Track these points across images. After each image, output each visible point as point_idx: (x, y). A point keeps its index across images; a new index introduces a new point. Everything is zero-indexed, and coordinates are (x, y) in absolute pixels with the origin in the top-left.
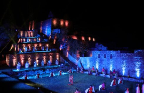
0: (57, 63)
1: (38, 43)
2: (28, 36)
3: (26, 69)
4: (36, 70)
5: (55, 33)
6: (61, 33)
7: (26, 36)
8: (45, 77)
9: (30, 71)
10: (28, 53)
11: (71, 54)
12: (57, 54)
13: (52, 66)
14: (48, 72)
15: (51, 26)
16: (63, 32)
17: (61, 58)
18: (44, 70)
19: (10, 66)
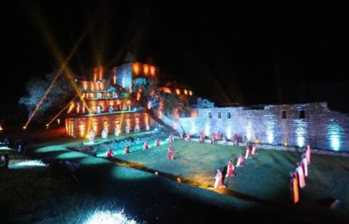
0: (148, 128)
1: (115, 99)
2: (95, 89)
3: (105, 141)
4: (120, 141)
5: (139, 84)
6: (148, 84)
7: (92, 89)
8: (137, 151)
9: (112, 142)
10: (103, 116)
11: (166, 114)
12: (146, 114)
13: (143, 134)
14: (138, 142)
15: (130, 73)
16: (151, 83)
17: (152, 120)
18: (132, 140)
19: (75, 137)
